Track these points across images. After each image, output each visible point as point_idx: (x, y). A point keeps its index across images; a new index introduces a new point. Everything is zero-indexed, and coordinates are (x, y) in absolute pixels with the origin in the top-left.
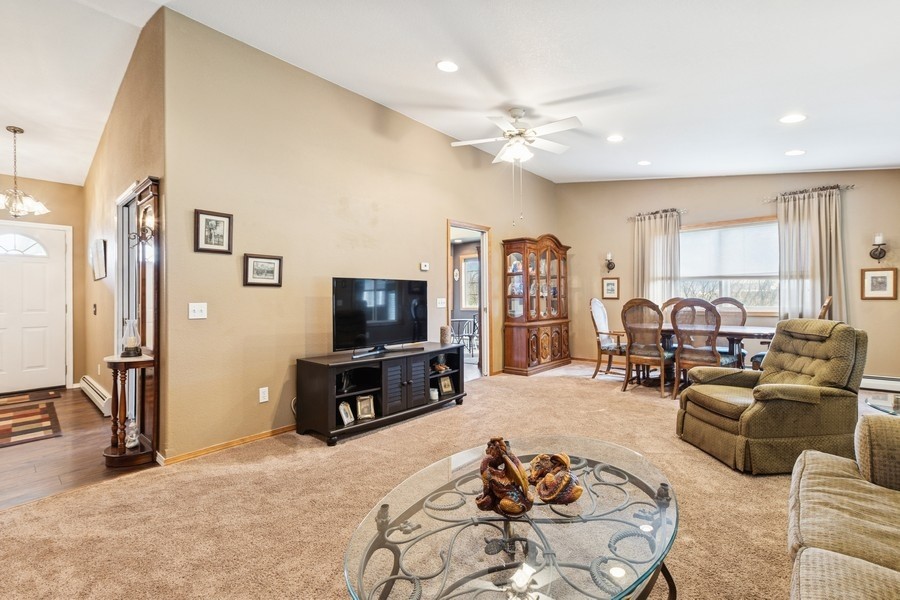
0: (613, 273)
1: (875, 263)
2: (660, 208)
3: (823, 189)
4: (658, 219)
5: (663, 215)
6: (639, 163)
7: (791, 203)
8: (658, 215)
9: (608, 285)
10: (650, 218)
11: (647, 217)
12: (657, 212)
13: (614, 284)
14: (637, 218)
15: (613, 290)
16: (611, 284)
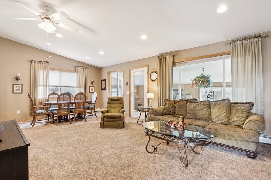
0: (19, 82)
1: (92, 85)
2: (43, 60)
3: (84, 67)
4: (41, 64)
5: (44, 63)
6: (47, 44)
7: (78, 69)
8: (41, 63)
9: (16, 87)
10: (38, 63)
11: (37, 62)
12: (41, 61)
13: (19, 87)
14: (32, 61)
15: (19, 90)
16: (18, 87)
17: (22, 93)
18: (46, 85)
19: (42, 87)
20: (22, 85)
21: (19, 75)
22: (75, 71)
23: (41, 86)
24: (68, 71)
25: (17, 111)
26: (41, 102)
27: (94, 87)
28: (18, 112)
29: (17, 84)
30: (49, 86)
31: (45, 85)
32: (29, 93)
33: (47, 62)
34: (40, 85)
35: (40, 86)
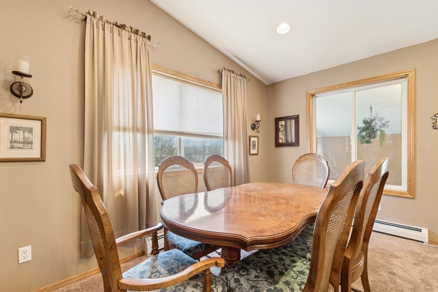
0: (30, 106)
2: (129, 22)
3: (240, 75)
4: (125, 40)
7: (229, 79)
8: (125, 33)
10: (112, 30)
12: (124, 27)
13: (30, 131)
14: (89, 17)
15: (28, 143)
16: (24, 129)
17: (42, 159)
18: (142, 127)
19: (127, 134)
20: (43, 121)
21: (25, 68)
22: (220, 86)
23: (125, 129)
24: (202, 83)
25: (21, 250)
26: (122, 193)
27: (258, 137)
28: (26, 254)
29: (18, 113)
30: (150, 131)
31: (139, 125)
32: (76, 162)
33: (144, 35)
34: (122, 125)
35: (119, 129)
